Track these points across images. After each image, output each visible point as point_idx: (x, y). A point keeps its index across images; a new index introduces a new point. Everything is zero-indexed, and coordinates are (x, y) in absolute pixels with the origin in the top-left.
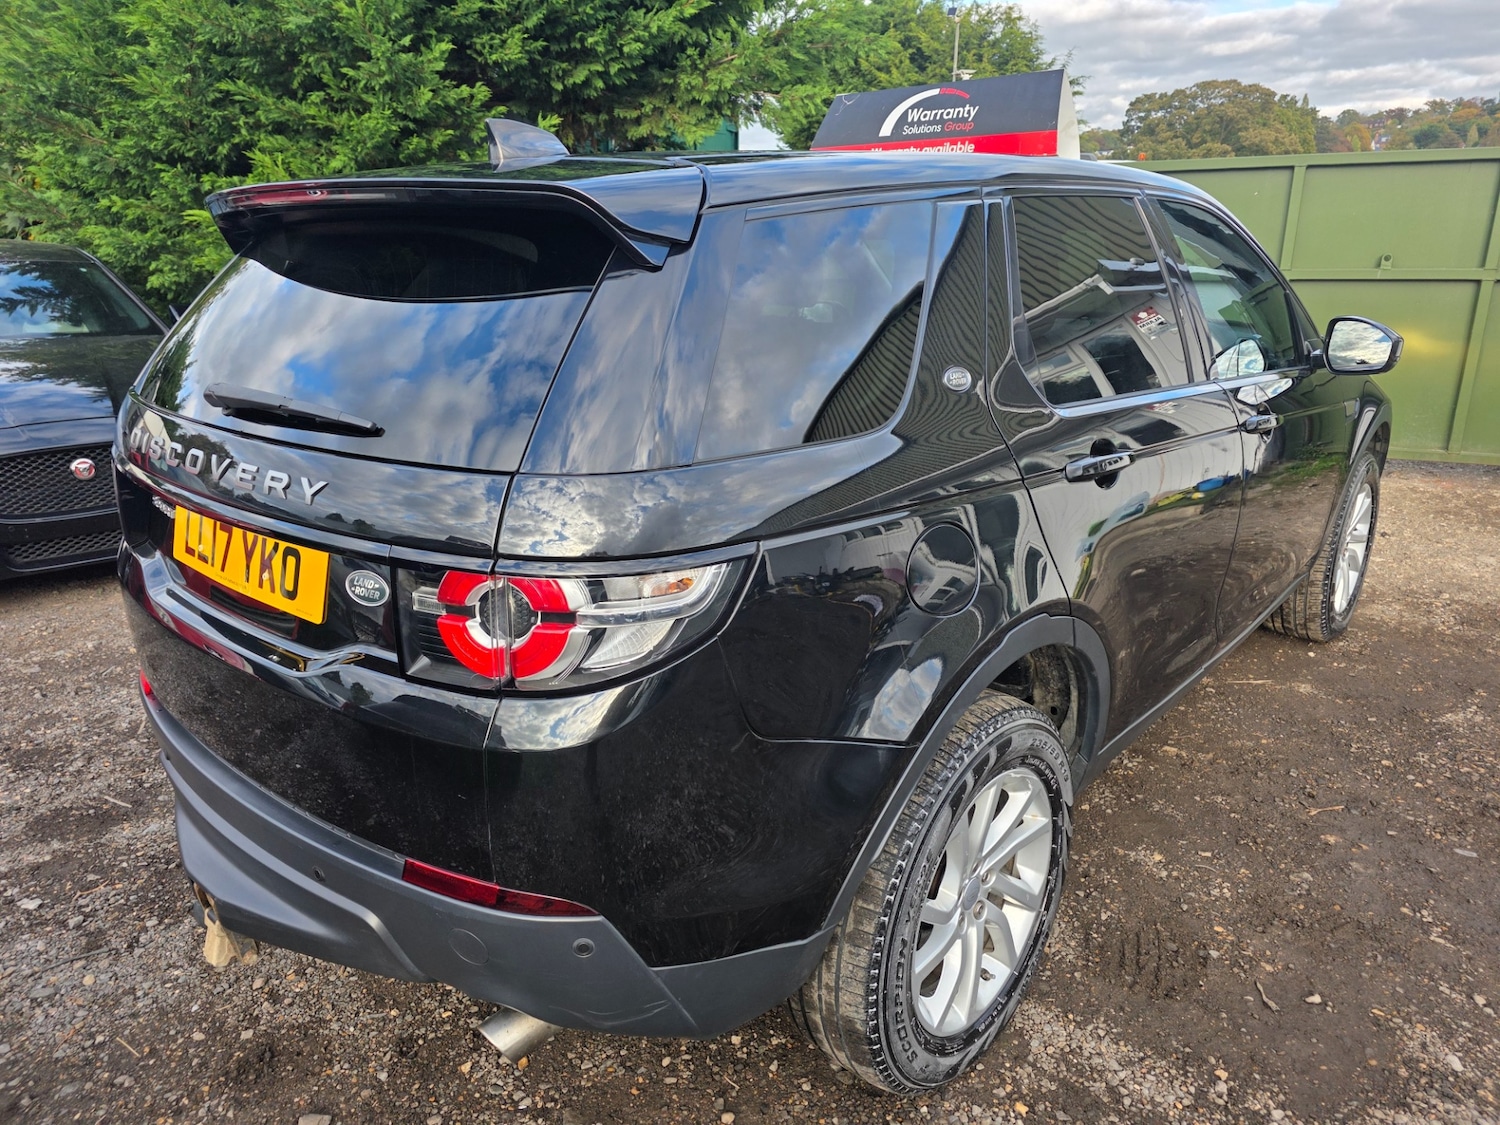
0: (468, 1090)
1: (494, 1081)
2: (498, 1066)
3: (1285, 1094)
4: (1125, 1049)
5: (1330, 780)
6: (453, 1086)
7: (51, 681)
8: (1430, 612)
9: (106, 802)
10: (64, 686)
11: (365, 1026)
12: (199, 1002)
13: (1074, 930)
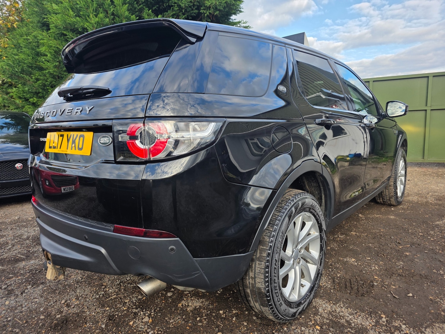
0: (132, 329)
1: (141, 326)
2: (142, 322)
3: (405, 321)
4: (350, 310)
5: (404, 239)
6: (127, 329)
7: (3, 227)
8: (426, 198)
9: (18, 256)
10: (7, 228)
11: (98, 312)
12: (43, 308)
13: (329, 279)
